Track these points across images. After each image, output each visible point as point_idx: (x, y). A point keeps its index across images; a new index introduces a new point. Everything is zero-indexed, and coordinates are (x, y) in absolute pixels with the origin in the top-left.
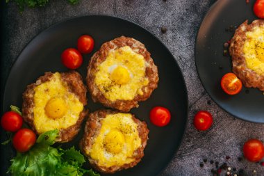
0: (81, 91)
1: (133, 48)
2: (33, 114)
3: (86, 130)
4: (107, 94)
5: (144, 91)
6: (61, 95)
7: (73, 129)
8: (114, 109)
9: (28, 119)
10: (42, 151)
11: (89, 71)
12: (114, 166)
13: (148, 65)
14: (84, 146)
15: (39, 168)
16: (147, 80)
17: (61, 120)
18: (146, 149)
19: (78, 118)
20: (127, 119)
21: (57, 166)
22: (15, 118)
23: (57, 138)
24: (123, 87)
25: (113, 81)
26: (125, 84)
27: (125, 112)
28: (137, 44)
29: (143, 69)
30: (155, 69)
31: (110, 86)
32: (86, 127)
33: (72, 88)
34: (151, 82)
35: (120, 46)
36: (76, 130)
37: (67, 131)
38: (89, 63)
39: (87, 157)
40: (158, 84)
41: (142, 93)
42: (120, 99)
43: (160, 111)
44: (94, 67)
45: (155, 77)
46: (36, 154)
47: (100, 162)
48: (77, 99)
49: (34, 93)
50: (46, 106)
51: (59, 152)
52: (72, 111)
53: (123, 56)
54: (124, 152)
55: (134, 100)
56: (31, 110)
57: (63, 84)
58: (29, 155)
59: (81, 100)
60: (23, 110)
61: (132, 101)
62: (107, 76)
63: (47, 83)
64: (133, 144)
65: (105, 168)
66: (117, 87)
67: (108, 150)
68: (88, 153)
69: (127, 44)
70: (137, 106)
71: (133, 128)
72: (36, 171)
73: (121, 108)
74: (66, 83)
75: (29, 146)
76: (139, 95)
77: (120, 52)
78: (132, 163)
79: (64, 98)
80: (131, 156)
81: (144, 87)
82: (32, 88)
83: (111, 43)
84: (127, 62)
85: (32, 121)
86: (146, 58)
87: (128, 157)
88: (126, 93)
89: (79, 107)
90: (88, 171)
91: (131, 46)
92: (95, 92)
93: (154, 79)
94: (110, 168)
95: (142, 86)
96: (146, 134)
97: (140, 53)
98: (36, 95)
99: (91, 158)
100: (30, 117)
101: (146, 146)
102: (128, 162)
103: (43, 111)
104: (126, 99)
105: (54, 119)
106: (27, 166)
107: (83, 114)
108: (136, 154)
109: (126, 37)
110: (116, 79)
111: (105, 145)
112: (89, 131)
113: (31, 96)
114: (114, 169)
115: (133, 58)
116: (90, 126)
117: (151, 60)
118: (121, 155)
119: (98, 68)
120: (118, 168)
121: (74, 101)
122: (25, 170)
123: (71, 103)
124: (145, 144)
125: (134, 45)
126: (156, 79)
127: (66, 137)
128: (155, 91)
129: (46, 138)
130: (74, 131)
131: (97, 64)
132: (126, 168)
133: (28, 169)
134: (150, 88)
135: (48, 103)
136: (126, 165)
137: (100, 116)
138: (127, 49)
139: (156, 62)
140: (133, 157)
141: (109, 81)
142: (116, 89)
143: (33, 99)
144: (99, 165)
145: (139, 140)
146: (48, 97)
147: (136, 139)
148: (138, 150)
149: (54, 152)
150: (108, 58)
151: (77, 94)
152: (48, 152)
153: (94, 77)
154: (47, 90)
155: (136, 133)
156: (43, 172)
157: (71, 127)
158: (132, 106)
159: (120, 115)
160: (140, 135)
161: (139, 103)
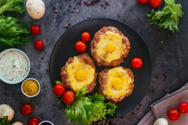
0: (91, 62)
1: (112, 31)
2: (69, 82)
3: (100, 82)
4: (106, 60)
5: (124, 52)
6: (81, 67)
7: (93, 84)
8: (111, 66)
9: (67, 86)
10: (80, 100)
11: (92, 50)
12: (121, 97)
13: (123, 37)
14: (101, 91)
15: (81, 109)
16: (124, 45)
17: (85, 81)
18: (134, 83)
19: (94, 77)
20: (120, 70)
21: (91, 105)
22: (61, 87)
23: (86, 90)
24: (113, 53)
25: (107, 52)
26: (113, 51)
27: (117, 66)
28: (113, 28)
29: (121, 40)
30: (126, 39)
31: (106, 55)
32: (100, 80)
33: (86, 62)
34: (127, 46)
35: (104, 32)
37: (90, 86)
38: (90, 46)
39: (105, 96)
40: (130, 46)
41: (124, 53)
42: (113, 60)
43: (136, 60)
44: (94, 47)
45: (128, 43)
46: (77, 103)
47: (113, 96)
48: (91, 67)
49: (66, 71)
50: (75, 75)
51: (90, 98)
52: (89, 74)
53: (108, 37)
54: (124, 87)
55: (121, 58)
56: (68, 80)
57: (80, 61)
58: (73, 105)
59: (93, 67)
60: (63, 82)
62: (102, 50)
63: (72, 63)
64: (127, 81)
65: (116, 99)
66: (110, 54)
67: (115, 89)
68: (105, 94)
69: (108, 30)
70: (123, 61)
71: (125, 73)
72: (81, 112)
73: (115, 65)
74: (82, 60)
75: (73, 100)
76: (122, 55)
77: (106, 35)
78: (130, 92)
79: (83, 69)
80: (128, 88)
81: (124, 50)
82: (64, 68)
83: (99, 32)
84: (111, 39)
85: (70, 86)
86: (120, 34)
87: (127, 90)
88: (115, 56)
89: (93, 71)
90: (108, 104)
91: (110, 30)
92: (99, 61)
93: (128, 44)
94: (119, 98)
96: (132, 75)
97: (116, 32)
98: (68, 71)
99: (107, 96)
100: (68, 84)
102: (128, 92)
103: (74, 79)
104: (116, 59)
105: (81, 81)
106: (75, 110)
107: (96, 74)
108: (130, 86)
109: (106, 26)
110: (108, 50)
111: (113, 87)
112: (102, 82)
113: (65, 73)
114: (121, 98)
115: (113, 36)
116: (102, 79)
117: (123, 35)
118: (123, 89)
119: (97, 47)
120: (123, 97)
121: (89, 69)
122: (74, 113)
123: (88, 70)
124: (133, 80)
125: (112, 29)
127: (91, 89)
128: (130, 50)
129: (81, 92)
130: (94, 85)
131: (95, 45)
132: (127, 96)
133: (76, 112)
134: (127, 49)
135: (76, 73)
136: (127, 94)
137: (105, 72)
138: (109, 32)
139: (125, 35)
140: (130, 88)
141: (104, 53)
142: (109, 55)
143: (67, 74)
144: (113, 98)
145: (130, 78)
146: (75, 71)
147: (128, 79)
148: (131, 84)
149: (87, 98)
150: (100, 40)
151: (90, 64)
152: (84, 100)
153: (96, 53)
154: (73, 67)
155: (127, 75)
156: (84, 111)
157: (92, 83)
158: (120, 62)
159: (115, 68)
160: (130, 76)
161: (123, 59)
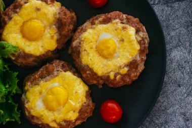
0: (64, 33)
1: (137, 34)
2: (10, 19)
5: (115, 76)
7: (31, 59)
8: (80, 71)
9: (4, 19)
12: (37, 118)
13: (138, 58)
14: (28, 80)
17: (28, 43)
27: (85, 81)
29: (130, 58)
30: (141, 67)
34: (128, 75)
36: (33, 61)
39: (23, 92)
41: (112, 77)
42: (90, 66)
47: (30, 104)
48: (56, 37)
50: (27, 21)
53: (123, 33)
54: (56, 114)
55: (101, 78)
56: (12, 14)
57: (55, 14)
59: (58, 41)
61: (98, 77)
62: (96, 38)
63: (43, 4)
65: (29, 112)
68: (26, 88)
69: (136, 27)
73: (84, 76)
74: (58, 16)
76: (108, 77)
77: (124, 28)
79: (45, 27)
80: (58, 121)
81: (118, 73)
83: (124, 16)
84: (122, 40)
85: (5, 24)
86: (141, 52)
87: (55, 121)
89: (52, 45)
90: (13, 103)
91: (137, 31)
92: (74, 44)
93: (133, 74)
94: (33, 117)
95: (117, 71)
96: (86, 115)
97: (139, 42)
98: (26, 5)
99: (25, 95)
100: (7, 19)
101: (78, 126)
102: (52, 125)
103: (21, 24)
104: (95, 71)
105: (24, 37)
107: (50, 53)
108: (64, 124)
113: (22, 3)
114: (36, 121)
117: (144, 58)
118: (51, 113)
119: (94, 26)
120: (40, 123)
121: (52, 37)
123: (48, 35)
124: (79, 122)
125: (141, 34)
126: (135, 76)
127: (20, 60)
130: (31, 62)
131: (97, 22)
134: (122, 79)
135: (30, 20)
136: (48, 125)
137: (63, 67)
138: (132, 31)
143: (21, 6)
144: (27, 106)
145: (76, 114)
146: (35, 15)
147: (74, 112)
154: (38, 10)
158: (95, 82)
159: (79, 80)
160: (80, 111)
161: (104, 85)
